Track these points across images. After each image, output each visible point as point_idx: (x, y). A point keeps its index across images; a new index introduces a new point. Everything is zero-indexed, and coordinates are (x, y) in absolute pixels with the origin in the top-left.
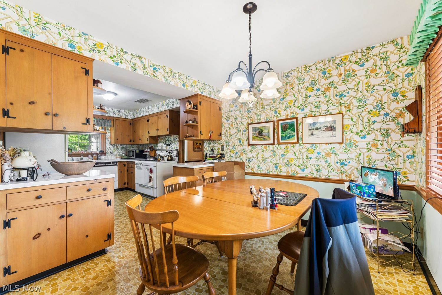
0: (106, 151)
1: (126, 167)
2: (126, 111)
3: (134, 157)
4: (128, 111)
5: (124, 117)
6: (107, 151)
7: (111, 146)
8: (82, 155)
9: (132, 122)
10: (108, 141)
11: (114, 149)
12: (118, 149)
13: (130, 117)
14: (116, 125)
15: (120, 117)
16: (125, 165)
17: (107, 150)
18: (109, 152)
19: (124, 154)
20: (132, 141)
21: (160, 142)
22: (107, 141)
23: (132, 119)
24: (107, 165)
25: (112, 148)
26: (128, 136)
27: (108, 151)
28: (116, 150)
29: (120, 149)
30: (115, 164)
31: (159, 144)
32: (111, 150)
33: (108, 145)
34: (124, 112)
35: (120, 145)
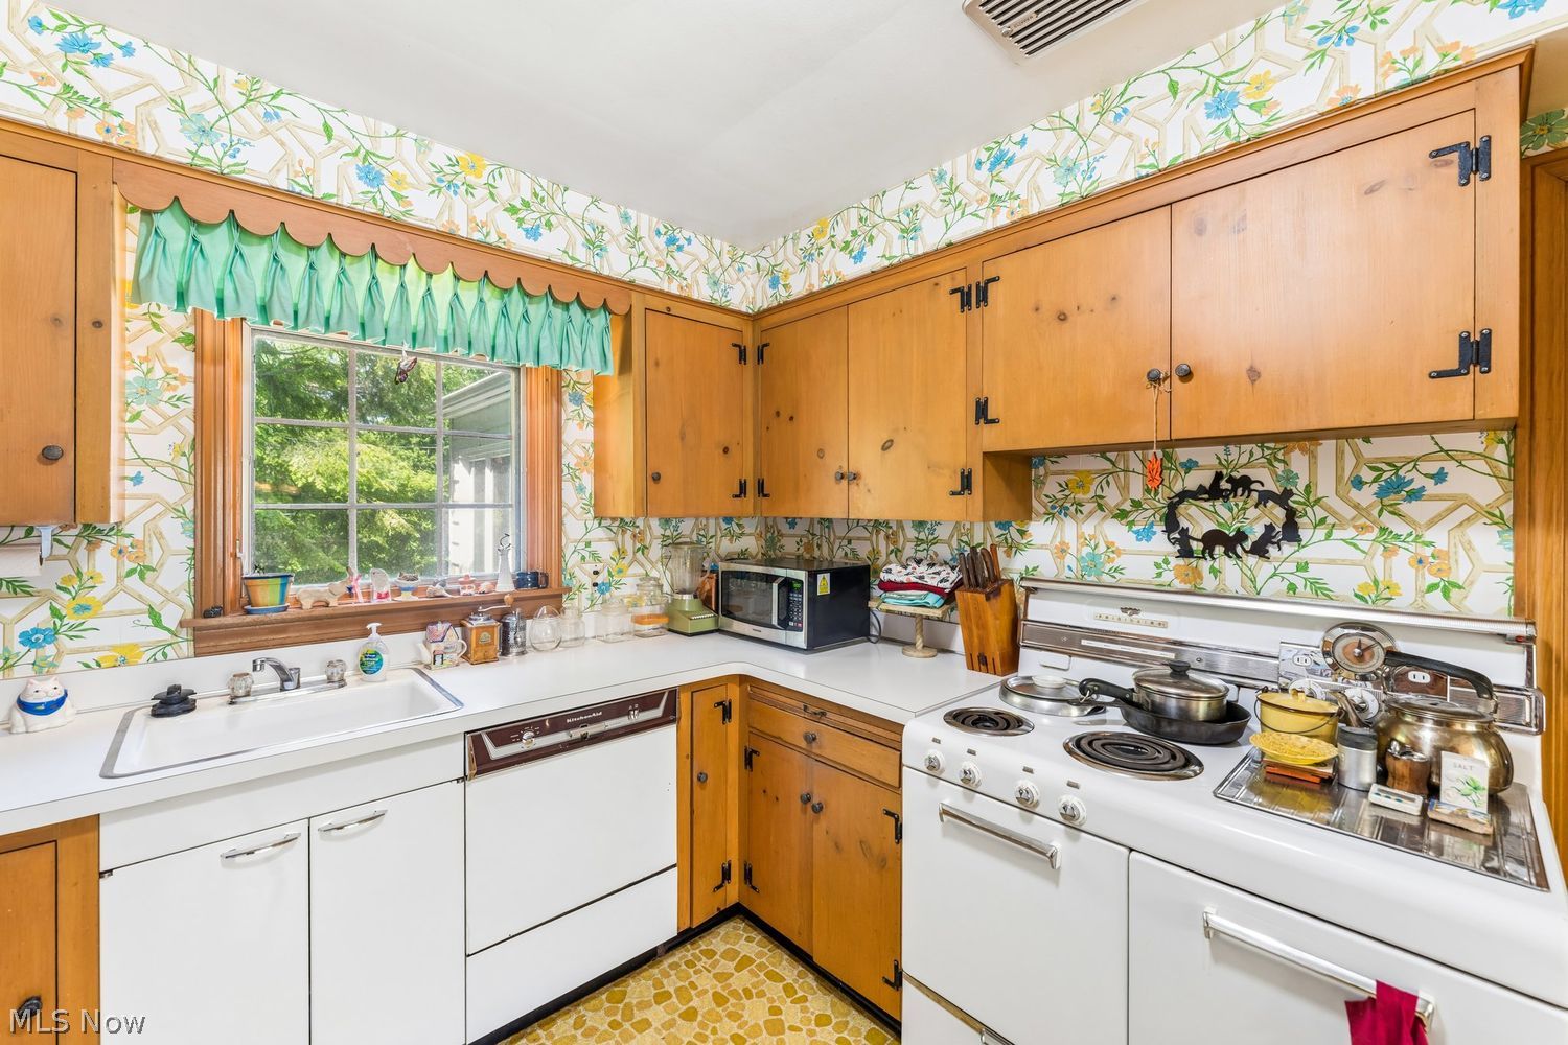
0: (561, 570)
1: (734, 725)
2: (717, 243)
3: (800, 639)
4: (726, 247)
5: (703, 292)
6: (572, 575)
7: (599, 533)
8: (374, 626)
9: (749, 342)
10: (581, 489)
11: (621, 552)
12: (645, 548)
13: (747, 293)
14: (651, 362)
15: (674, 290)
16: (727, 715)
17: (572, 561)
18: (587, 581)
19: (686, 597)
20: (751, 489)
21: (1058, 510)
22: (567, 487)
23: (756, 318)
24: (592, 730)
25: (606, 550)
26: (726, 450)
27: (578, 572)
28: (635, 560)
29: (656, 551)
30: (657, 713)
31: (1041, 531)
32: (599, 567)
33: (577, 525)
34: (704, 255)
35: (654, 523)
